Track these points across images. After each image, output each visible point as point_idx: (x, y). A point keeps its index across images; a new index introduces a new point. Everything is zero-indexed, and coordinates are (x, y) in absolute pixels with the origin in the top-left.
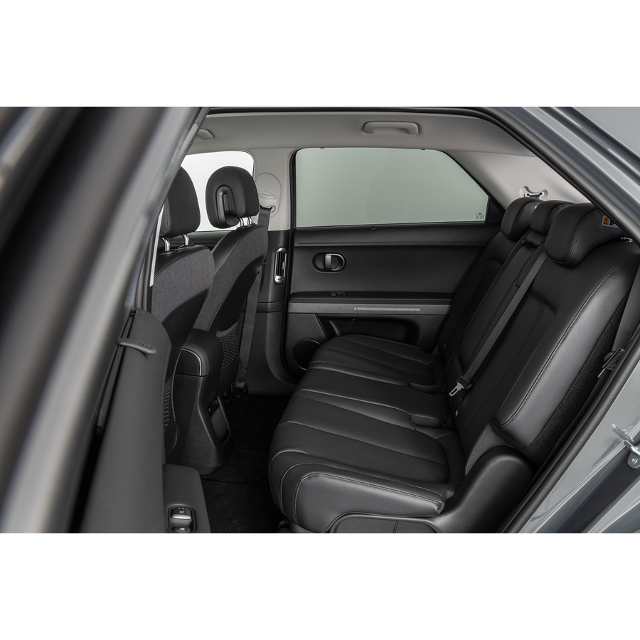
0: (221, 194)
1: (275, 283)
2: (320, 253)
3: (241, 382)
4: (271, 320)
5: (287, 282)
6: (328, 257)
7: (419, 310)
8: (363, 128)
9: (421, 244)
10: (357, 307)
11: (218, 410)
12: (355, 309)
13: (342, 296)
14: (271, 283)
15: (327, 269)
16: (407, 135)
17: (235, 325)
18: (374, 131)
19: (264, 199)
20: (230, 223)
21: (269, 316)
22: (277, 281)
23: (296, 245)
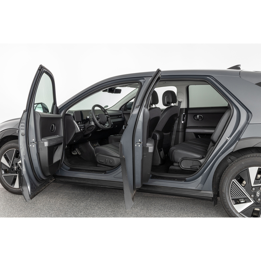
0: (166, 97)
2: (195, 115)
4: (181, 134)
5: (185, 123)
6: (198, 116)
11: (162, 151)
12: (205, 131)
13: (202, 127)
14: (181, 123)
15: (198, 120)
17: (169, 133)
19: (179, 99)
20: (168, 105)
21: (180, 133)
22: (183, 123)
23: (188, 112)
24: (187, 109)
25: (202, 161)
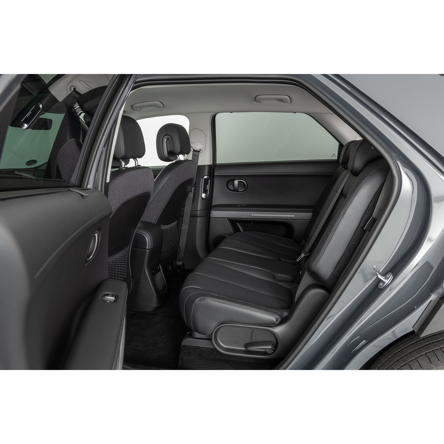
0: (166, 140)
1: (202, 198)
2: (231, 180)
3: (180, 261)
4: (199, 222)
5: (210, 199)
6: (236, 182)
7: (293, 216)
8: (255, 99)
9: (295, 174)
10: (254, 214)
11: (159, 273)
12: (253, 215)
13: (245, 207)
14: (200, 198)
15: (235, 190)
16: (282, 103)
17: (175, 223)
18: (262, 101)
19: (196, 145)
20: (171, 159)
21: (198, 219)
22: (203, 197)
23: (216, 174)
24: (213, 167)
25: (278, 330)
